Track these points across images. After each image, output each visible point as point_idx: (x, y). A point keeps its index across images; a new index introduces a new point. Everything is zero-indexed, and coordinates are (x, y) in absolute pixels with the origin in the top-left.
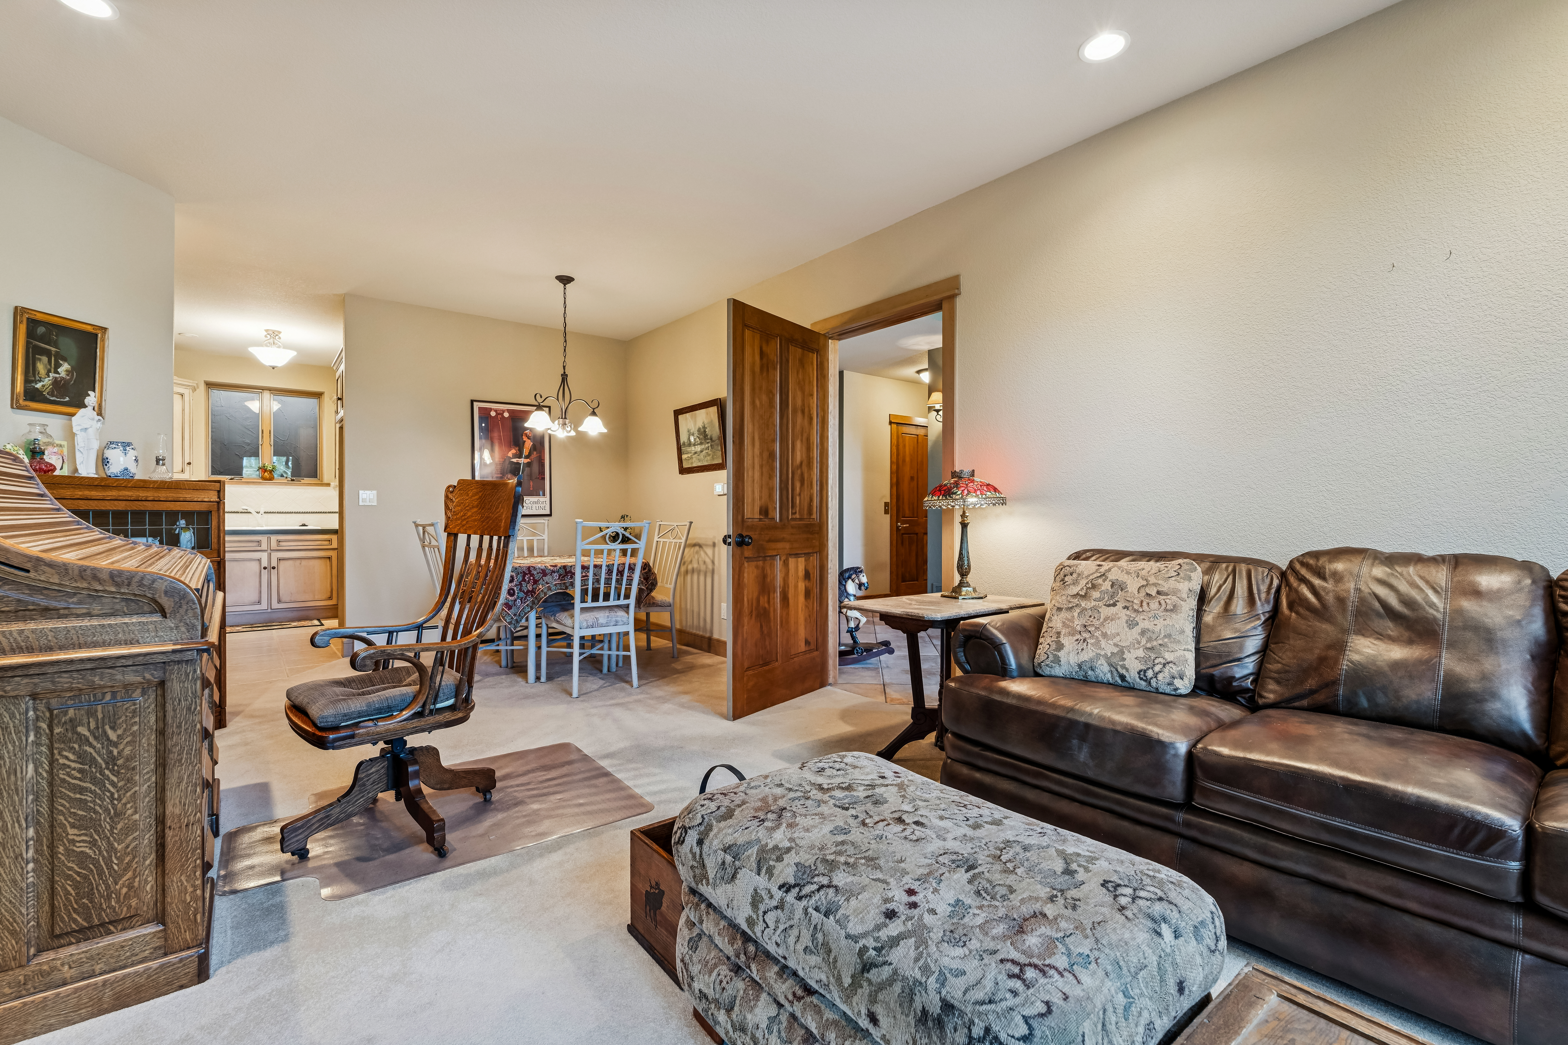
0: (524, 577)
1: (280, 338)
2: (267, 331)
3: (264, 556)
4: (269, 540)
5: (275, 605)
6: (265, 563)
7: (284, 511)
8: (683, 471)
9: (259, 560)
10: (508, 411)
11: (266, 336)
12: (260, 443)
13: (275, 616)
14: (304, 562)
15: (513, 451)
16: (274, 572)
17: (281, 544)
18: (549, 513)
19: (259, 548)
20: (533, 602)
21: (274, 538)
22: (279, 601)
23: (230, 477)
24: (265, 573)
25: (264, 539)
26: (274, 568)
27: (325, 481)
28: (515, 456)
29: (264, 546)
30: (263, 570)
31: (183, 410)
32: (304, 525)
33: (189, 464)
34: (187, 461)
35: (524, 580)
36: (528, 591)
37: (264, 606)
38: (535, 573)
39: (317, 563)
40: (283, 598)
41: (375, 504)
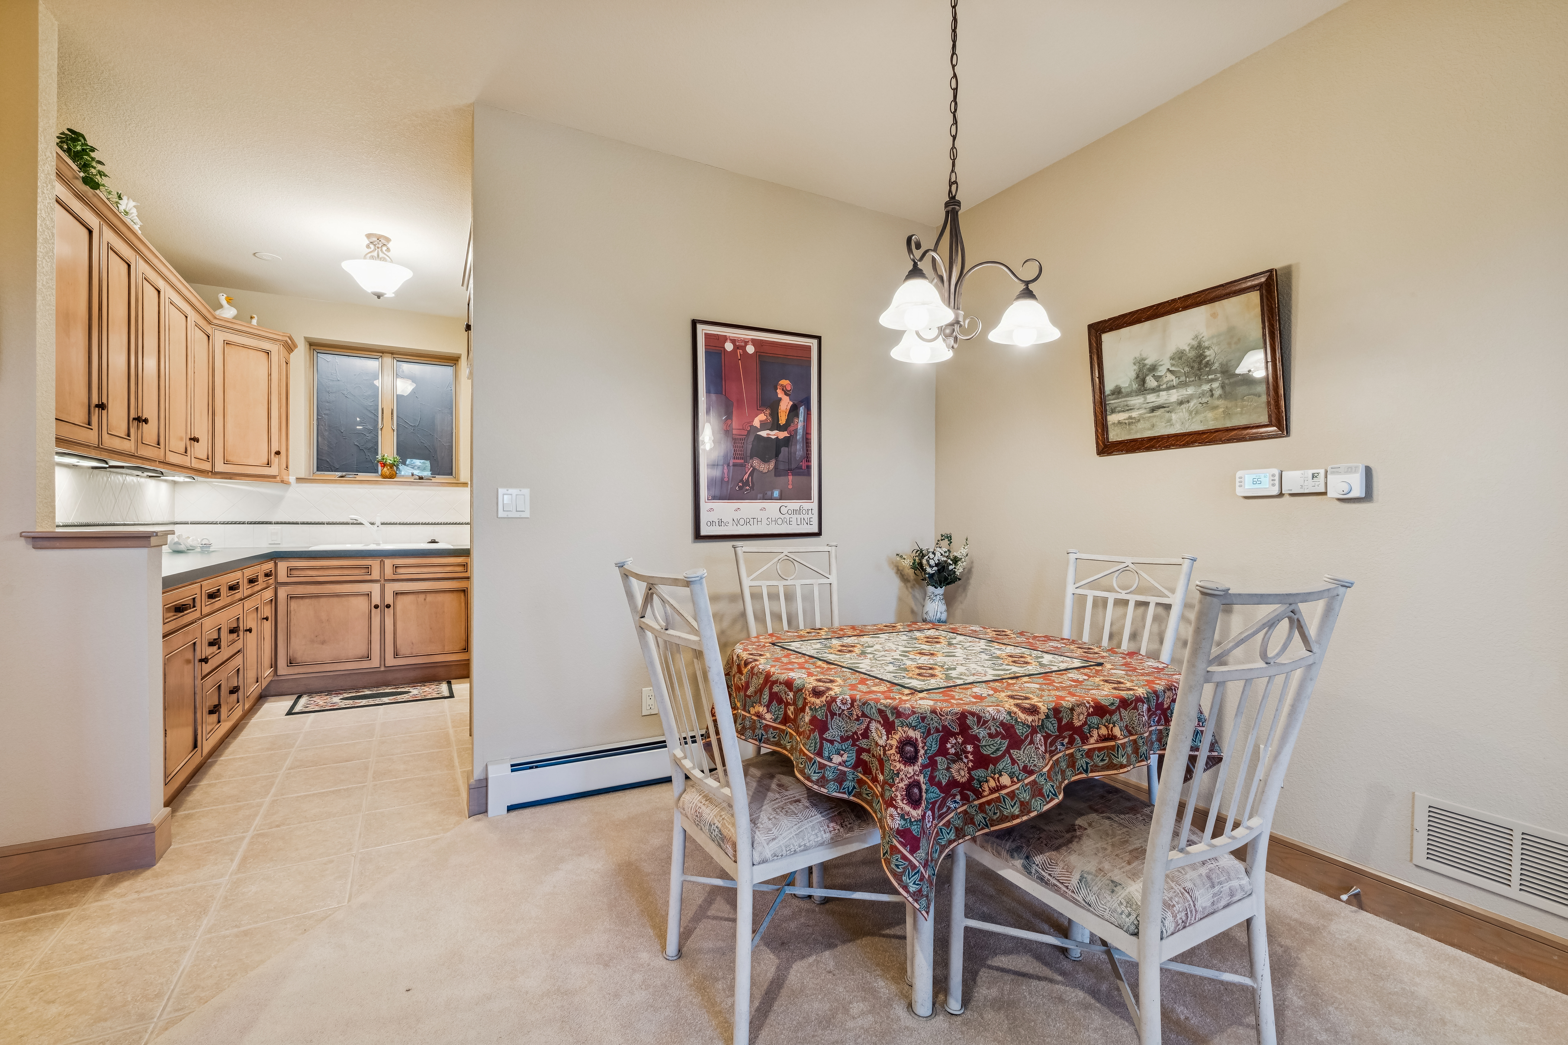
0: (943, 741)
1: (388, 250)
2: (369, 236)
3: (375, 589)
4: (382, 564)
5: (391, 661)
6: (376, 600)
7: (409, 521)
8: (1106, 447)
9: (369, 595)
10: (755, 342)
11: (368, 246)
12: (380, 425)
13: (390, 677)
14: (430, 598)
15: (762, 417)
16: (389, 613)
17: (400, 571)
18: (816, 530)
19: (368, 578)
20: (968, 818)
21: (389, 563)
22: (396, 655)
23: (340, 474)
24: (376, 615)
25: (375, 564)
26: (388, 606)
27: (462, 480)
28: (764, 426)
29: (376, 575)
30: (373, 610)
31: (270, 375)
32: (434, 542)
33: (278, 453)
34: (275, 448)
35: (942, 751)
36: (953, 783)
37: (375, 662)
38: (982, 733)
39: (448, 597)
40: (403, 650)
41: (527, 514)
